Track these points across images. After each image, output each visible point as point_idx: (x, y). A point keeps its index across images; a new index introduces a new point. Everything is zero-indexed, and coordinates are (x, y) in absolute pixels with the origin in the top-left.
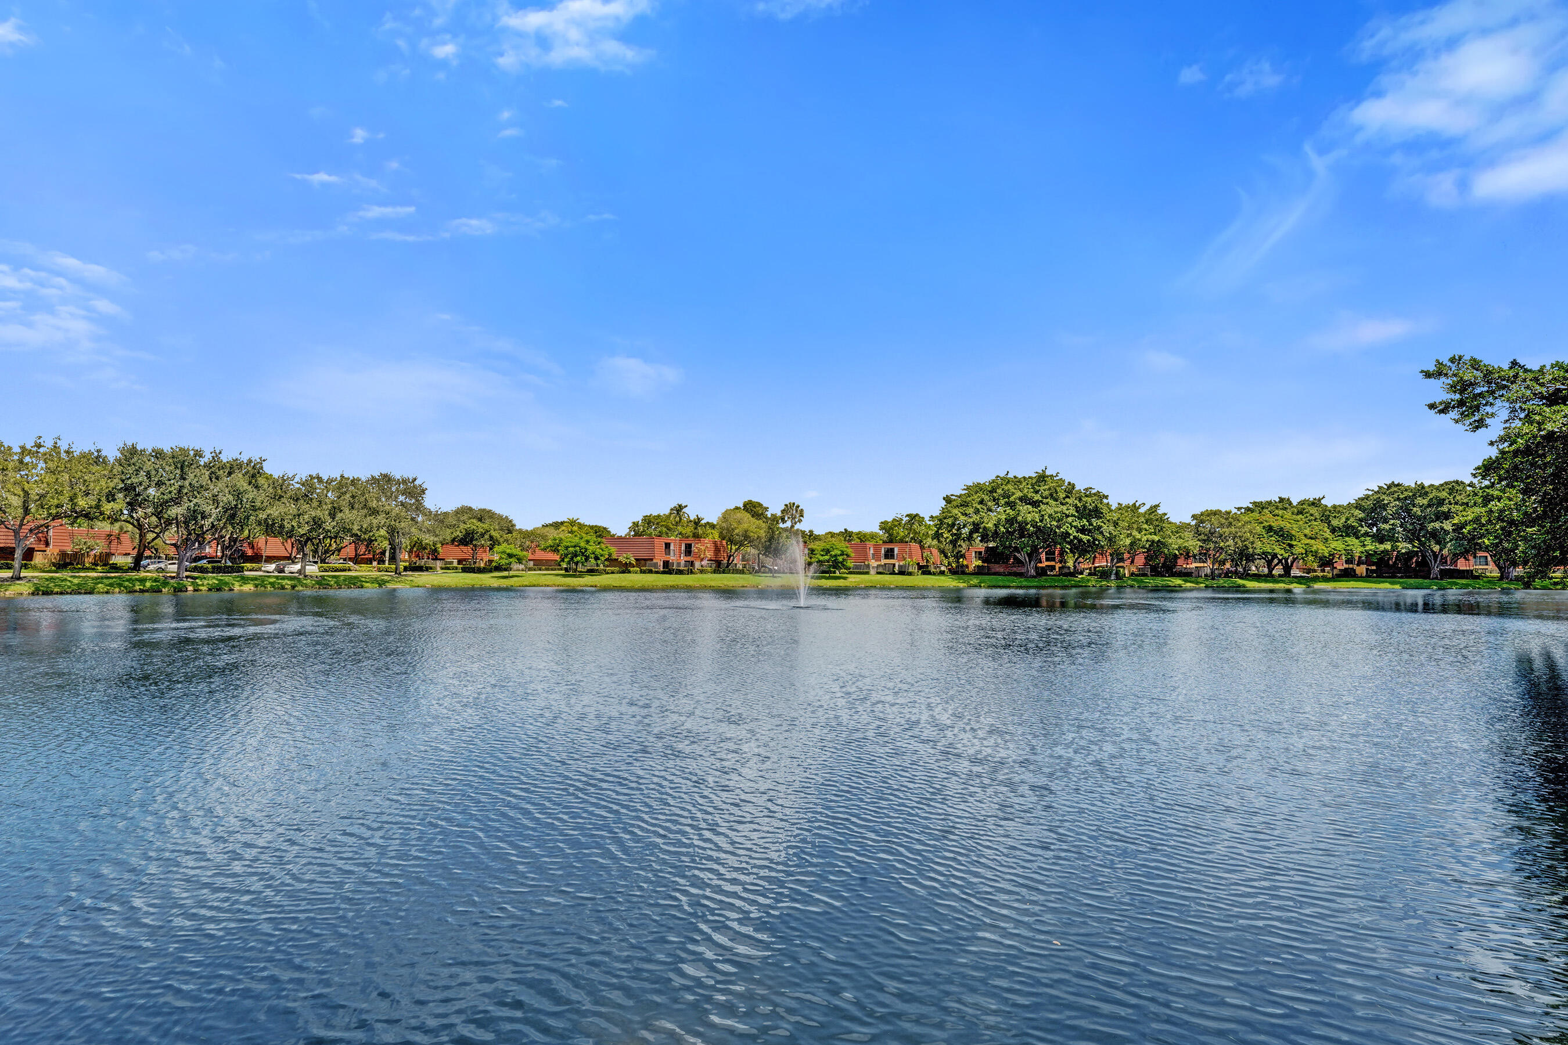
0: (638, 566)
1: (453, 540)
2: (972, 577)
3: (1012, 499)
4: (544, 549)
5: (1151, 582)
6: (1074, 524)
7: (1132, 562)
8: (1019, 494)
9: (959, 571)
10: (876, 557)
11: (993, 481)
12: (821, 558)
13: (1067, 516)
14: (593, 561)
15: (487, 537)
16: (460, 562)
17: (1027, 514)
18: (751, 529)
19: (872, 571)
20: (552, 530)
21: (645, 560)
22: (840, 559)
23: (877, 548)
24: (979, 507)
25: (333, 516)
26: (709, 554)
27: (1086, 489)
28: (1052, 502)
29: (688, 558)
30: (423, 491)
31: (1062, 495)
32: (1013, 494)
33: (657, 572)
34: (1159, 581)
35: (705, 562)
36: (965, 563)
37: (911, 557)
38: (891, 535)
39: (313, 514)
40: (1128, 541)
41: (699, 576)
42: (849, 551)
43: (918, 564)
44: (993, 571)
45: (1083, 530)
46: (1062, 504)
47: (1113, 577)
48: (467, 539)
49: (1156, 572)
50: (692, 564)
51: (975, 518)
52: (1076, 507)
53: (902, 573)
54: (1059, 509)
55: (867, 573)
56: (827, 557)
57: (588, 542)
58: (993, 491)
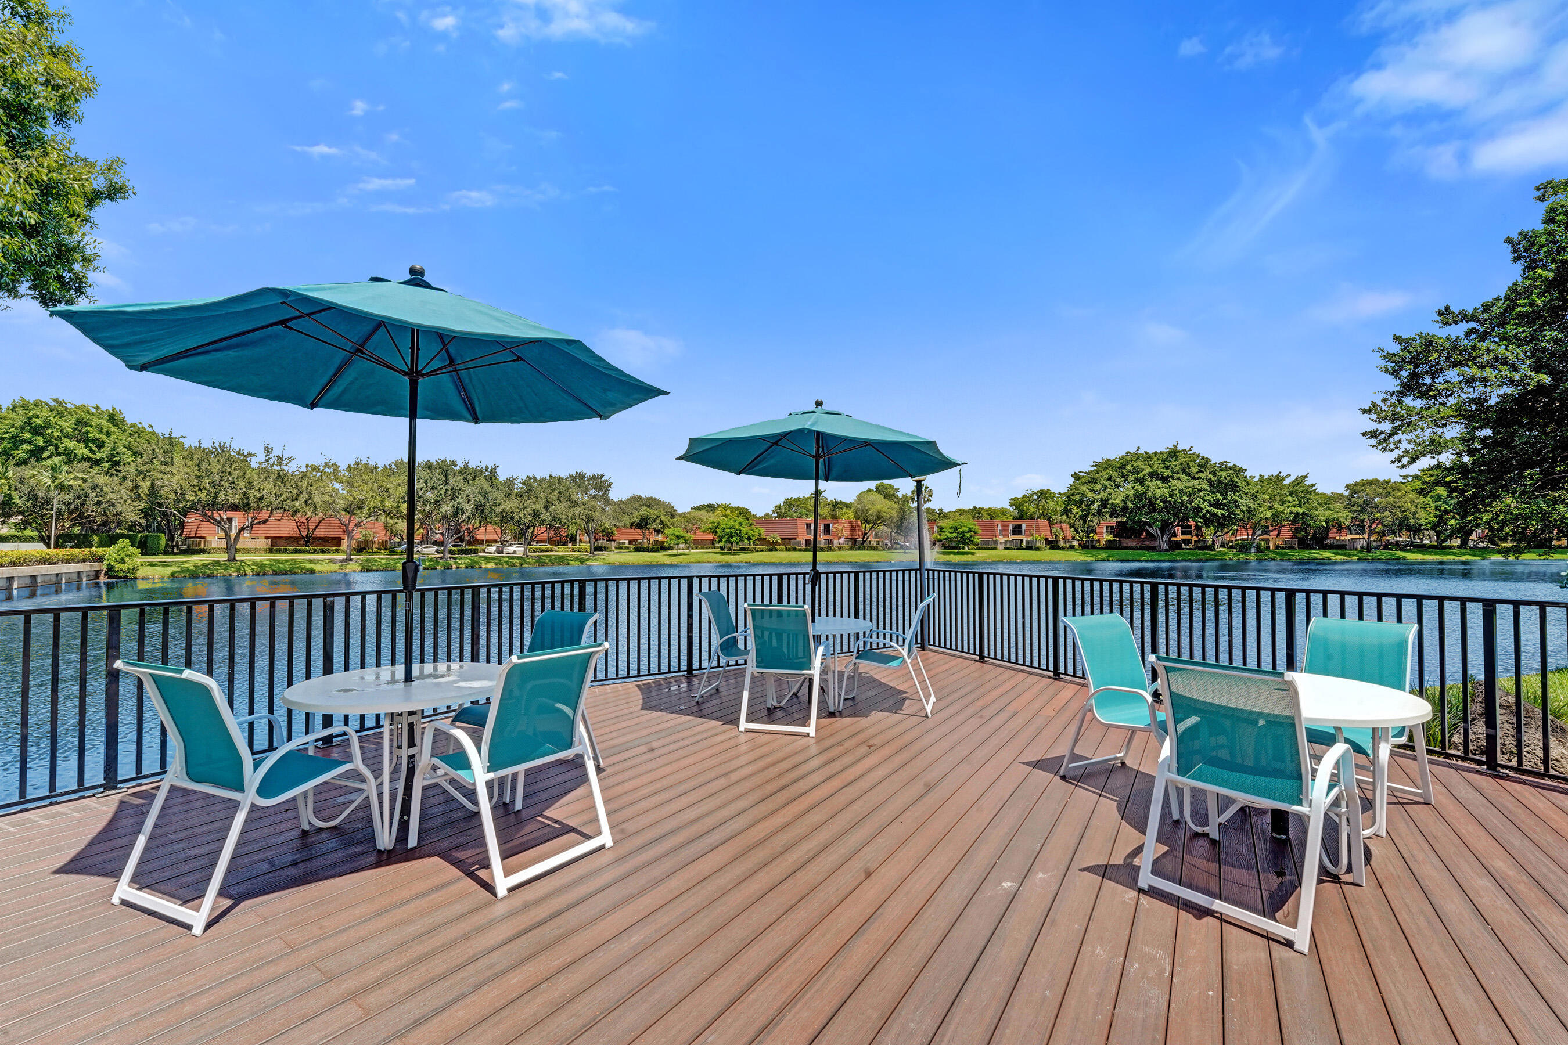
0: (783, 544)
1: (632, 525)
2: (1100, 551)
3: (1141, 475)
4: (704, 532)
5: (1297, 554)
6: (1207, 498)
7: (1278, 535)
8: (1148, 470)
9: (1088, 546)
10: (1004, 533)
11: (1123, 457)
12: (950, 535)
13: (1200, 491)
14: (746, 541)
15: (658, 521)
16: (630, 543)
17: (1157, 489)
18: (883, 509)
19: (1000, 547)
20: (703, 514)
21: (790, 539)
22: (968, 535)
23: (1005, 525)
24: (1107, 483)
25: (547, 508)
26: (846, 533)
27: (1221, 463)
28: (1184, 477)
29: (828, 537)
30: (610, 485)
31: (1194, 470)
32: (1143, 470)
33: (800, 550)
34: (1306, 554)
35: (842, 541)
36: (1096, 537)
37: (1038, 532)
38: (1021, 511)
39: (533, 507)
40: (1269, 514)
41: (837, 552)
42: (977, 528)
43: (1046, 539)
44: (1125, 545)
45: (1217, 504)
46: (1194, 478)
47: (1253, 550)
48: (642, 524)
49: (1304, 544)
50: (831, 542)
51: (1103, 495)
52: (1210, 481)
53: (1029, 548)
54: (1191, 484)
55: (995, 549)
56: (955, 535)
57: (741, 524)
58: (1122, 467)
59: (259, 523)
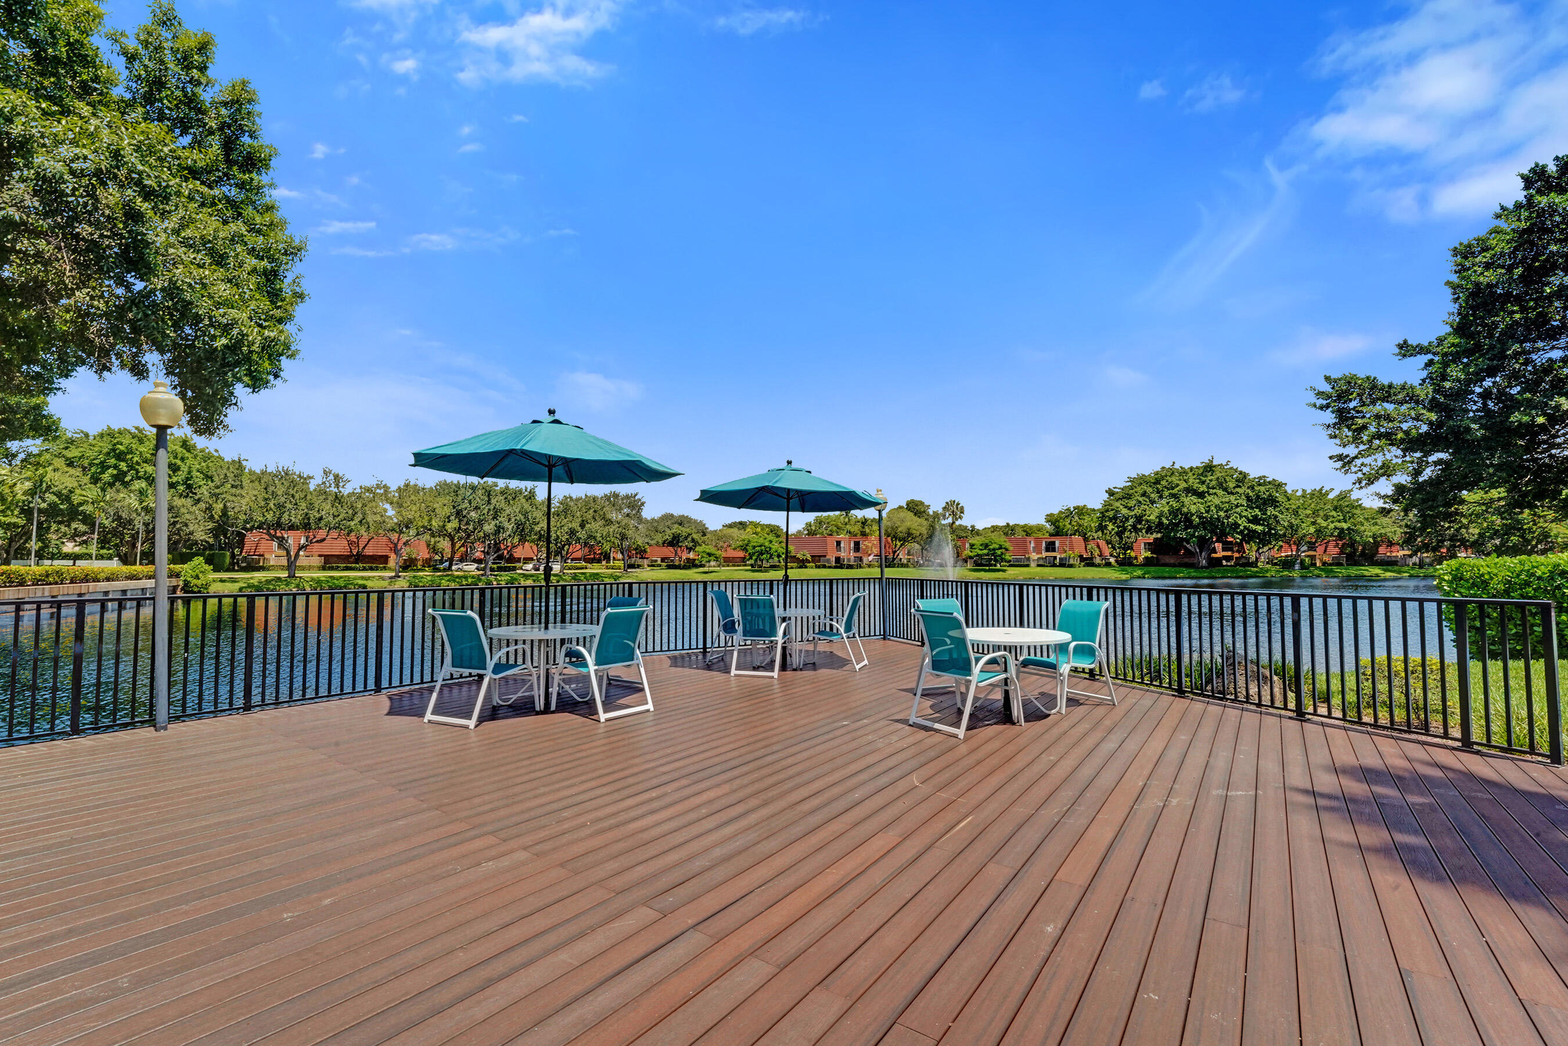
0: (813, 561)
1: (664, 543)
2: (1136, 568)
3: (1175, 491)
4: (735, 549)
5: (1343, 571)
6: (1244, 513)
7: (1325, 551)
8: (1183, 485)
9: (1125, 563)
10: (1037, 550)
11: (1157, 473)
12: (980, 552)
13: (1237, 506)
14: (776, 559)
15: (689, 539)
16: (663, 560)
17: (1192, 505)
18: (913, 527)
19: (1033, 564)
20: (735, 532)
21: (820, 556)
22: (999, 552)
23: (1038, 541)
24: (1141, 499)
25: (582, 526)
26: (876, 551)
27: (1260, 478)
28: (1220, 492)
29: (858, 554)
30: (643, 504)
31: (1231, 485)
32: (1178, 485)
33: (830, 567)
34: (1354, 571)
35: (871, 558)
36: (1133, 554)
37: (1072, 549)
38: (1057, 527)
39: (570, 526)
40: (1312, 530)
41: (867, 570)
42: (1007, 545)
43: (1081, 557)
44: (1163, 561)
45: (1255, 520)
46: (1232, 494)
47: (1297, 567)
48: (674, 542)
49: (1353, 560)
50: (861, 559)
51: (1137, 511)
52: (1248, 498)
53: (1062, 565)
54: (1227, 500)
55: (1028, 566)
56: (985, 552)
57: (771, 542)
58: (1157, 482)
59: (317, 542)
